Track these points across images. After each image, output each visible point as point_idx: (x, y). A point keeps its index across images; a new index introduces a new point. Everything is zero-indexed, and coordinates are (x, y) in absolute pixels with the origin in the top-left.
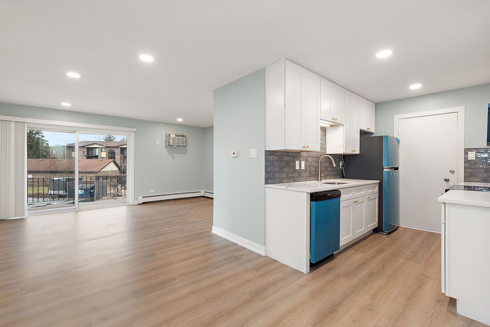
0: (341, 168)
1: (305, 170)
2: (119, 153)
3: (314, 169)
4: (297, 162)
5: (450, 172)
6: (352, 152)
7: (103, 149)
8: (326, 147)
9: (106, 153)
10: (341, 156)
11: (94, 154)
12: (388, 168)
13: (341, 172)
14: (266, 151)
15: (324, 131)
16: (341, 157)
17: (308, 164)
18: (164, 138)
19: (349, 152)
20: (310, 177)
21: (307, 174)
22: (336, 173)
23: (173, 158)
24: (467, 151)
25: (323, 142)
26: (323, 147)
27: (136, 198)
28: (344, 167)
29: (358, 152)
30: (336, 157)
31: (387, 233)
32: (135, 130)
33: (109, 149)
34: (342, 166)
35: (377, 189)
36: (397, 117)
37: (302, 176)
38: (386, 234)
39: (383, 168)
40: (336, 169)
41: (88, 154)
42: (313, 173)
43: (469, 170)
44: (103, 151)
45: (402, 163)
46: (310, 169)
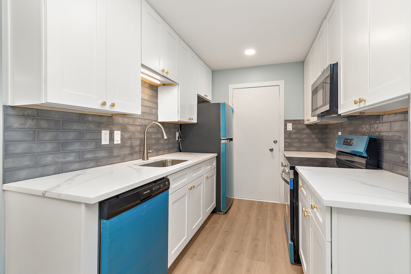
0: (177, 139)
1: (122, 146)
3: (138, 142)
4: (103, 132)
5: (274, 142)
6: (189, 121)
8: (157, 112)
10: (178, 125)
12: (226, 140)
13: (177, 145)
14: (6, 108)
15: (154, 90)
16: (177, 127)
17: (126, 136)
19: (186, 120)
20: (131, 154)
21: (126, 151)
22: (171, 146)
24: (286, 122)
25: (154, 106)
26: (154, 113)
28: (180, 138)
29: (195, 121)
30: (171, 126)
31: (224, 212)
34: (178, 137)
35: (215, 164)
36: (231, 87)
37: (115, 154)
38: (223, 214)
39: (221, 140)
40: (171, 142)
42: (137, 149)
43: (288, 140)
45: (236, 134)
46: (132, 143)
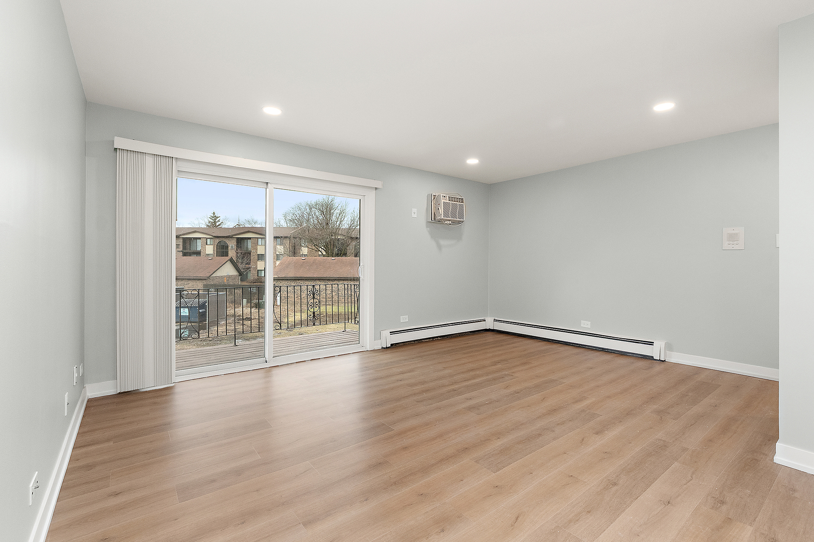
2: (235, 247)
7: (208, 240)
9: (214, 247)
11: (193, 249)
18: (423, 203)
23: (440, 247)
27: (377, 336)
32: (378, 184)
33: (217, 241)
41: (184, 248)
44: (208, 243)
